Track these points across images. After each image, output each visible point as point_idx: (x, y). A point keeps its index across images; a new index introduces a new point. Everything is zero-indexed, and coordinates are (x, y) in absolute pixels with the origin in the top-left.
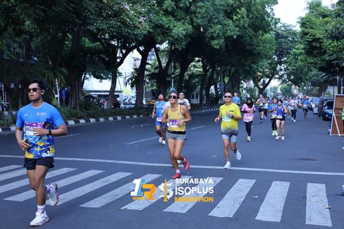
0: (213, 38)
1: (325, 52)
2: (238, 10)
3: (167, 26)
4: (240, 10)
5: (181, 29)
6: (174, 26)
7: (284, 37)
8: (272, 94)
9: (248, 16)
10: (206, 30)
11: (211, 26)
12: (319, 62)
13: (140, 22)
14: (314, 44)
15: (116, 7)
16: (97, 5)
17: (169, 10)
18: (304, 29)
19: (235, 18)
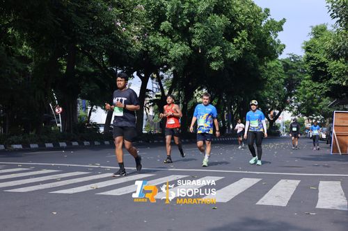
0: (212, 60)
1: (330, 76)
2: (239, 32)
3: (164, 47)
4: (241, 32)
5: (179, 50)
6: (172, 47)
7: (293, 68)
8: (285, 128)
9: (249, 39)
10: (204, 52)
11: (209, 48)
12: (325, 87)
13: (134, 41)
14: (319, 68)
15: (107, 24)
16: (87, 21)
17: (167, 31)
18: (308, 53)
19: (235, 40)
